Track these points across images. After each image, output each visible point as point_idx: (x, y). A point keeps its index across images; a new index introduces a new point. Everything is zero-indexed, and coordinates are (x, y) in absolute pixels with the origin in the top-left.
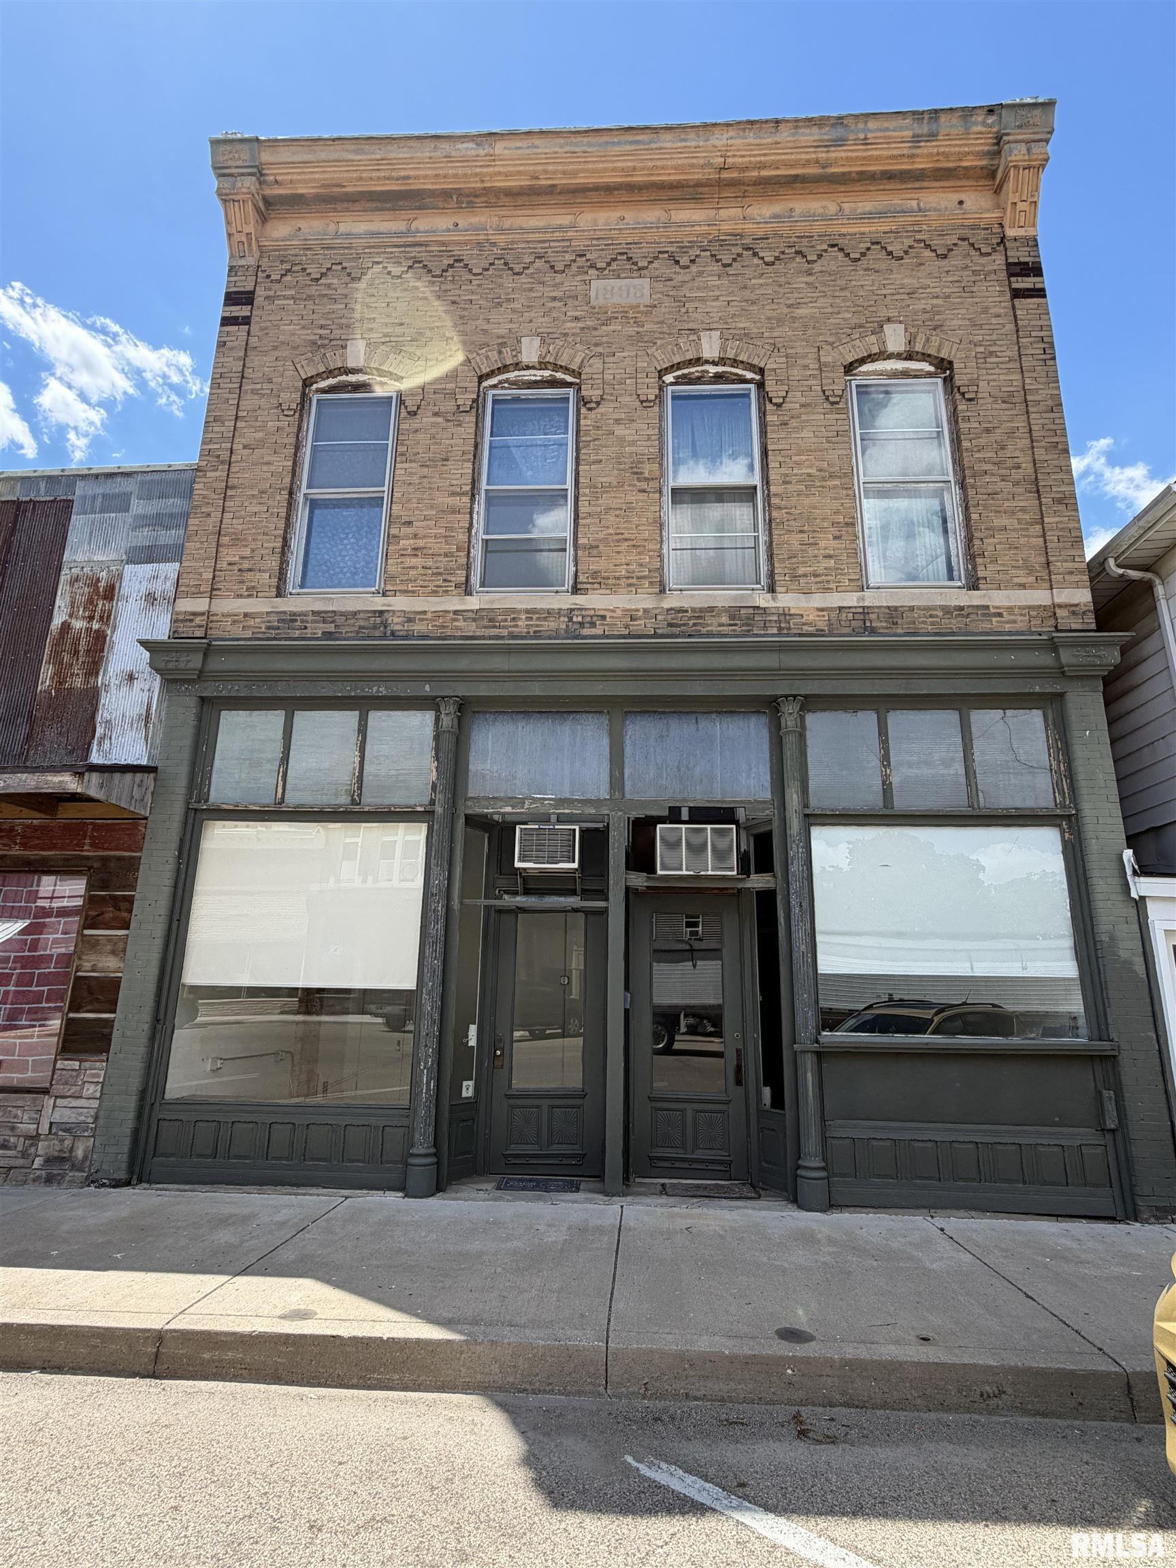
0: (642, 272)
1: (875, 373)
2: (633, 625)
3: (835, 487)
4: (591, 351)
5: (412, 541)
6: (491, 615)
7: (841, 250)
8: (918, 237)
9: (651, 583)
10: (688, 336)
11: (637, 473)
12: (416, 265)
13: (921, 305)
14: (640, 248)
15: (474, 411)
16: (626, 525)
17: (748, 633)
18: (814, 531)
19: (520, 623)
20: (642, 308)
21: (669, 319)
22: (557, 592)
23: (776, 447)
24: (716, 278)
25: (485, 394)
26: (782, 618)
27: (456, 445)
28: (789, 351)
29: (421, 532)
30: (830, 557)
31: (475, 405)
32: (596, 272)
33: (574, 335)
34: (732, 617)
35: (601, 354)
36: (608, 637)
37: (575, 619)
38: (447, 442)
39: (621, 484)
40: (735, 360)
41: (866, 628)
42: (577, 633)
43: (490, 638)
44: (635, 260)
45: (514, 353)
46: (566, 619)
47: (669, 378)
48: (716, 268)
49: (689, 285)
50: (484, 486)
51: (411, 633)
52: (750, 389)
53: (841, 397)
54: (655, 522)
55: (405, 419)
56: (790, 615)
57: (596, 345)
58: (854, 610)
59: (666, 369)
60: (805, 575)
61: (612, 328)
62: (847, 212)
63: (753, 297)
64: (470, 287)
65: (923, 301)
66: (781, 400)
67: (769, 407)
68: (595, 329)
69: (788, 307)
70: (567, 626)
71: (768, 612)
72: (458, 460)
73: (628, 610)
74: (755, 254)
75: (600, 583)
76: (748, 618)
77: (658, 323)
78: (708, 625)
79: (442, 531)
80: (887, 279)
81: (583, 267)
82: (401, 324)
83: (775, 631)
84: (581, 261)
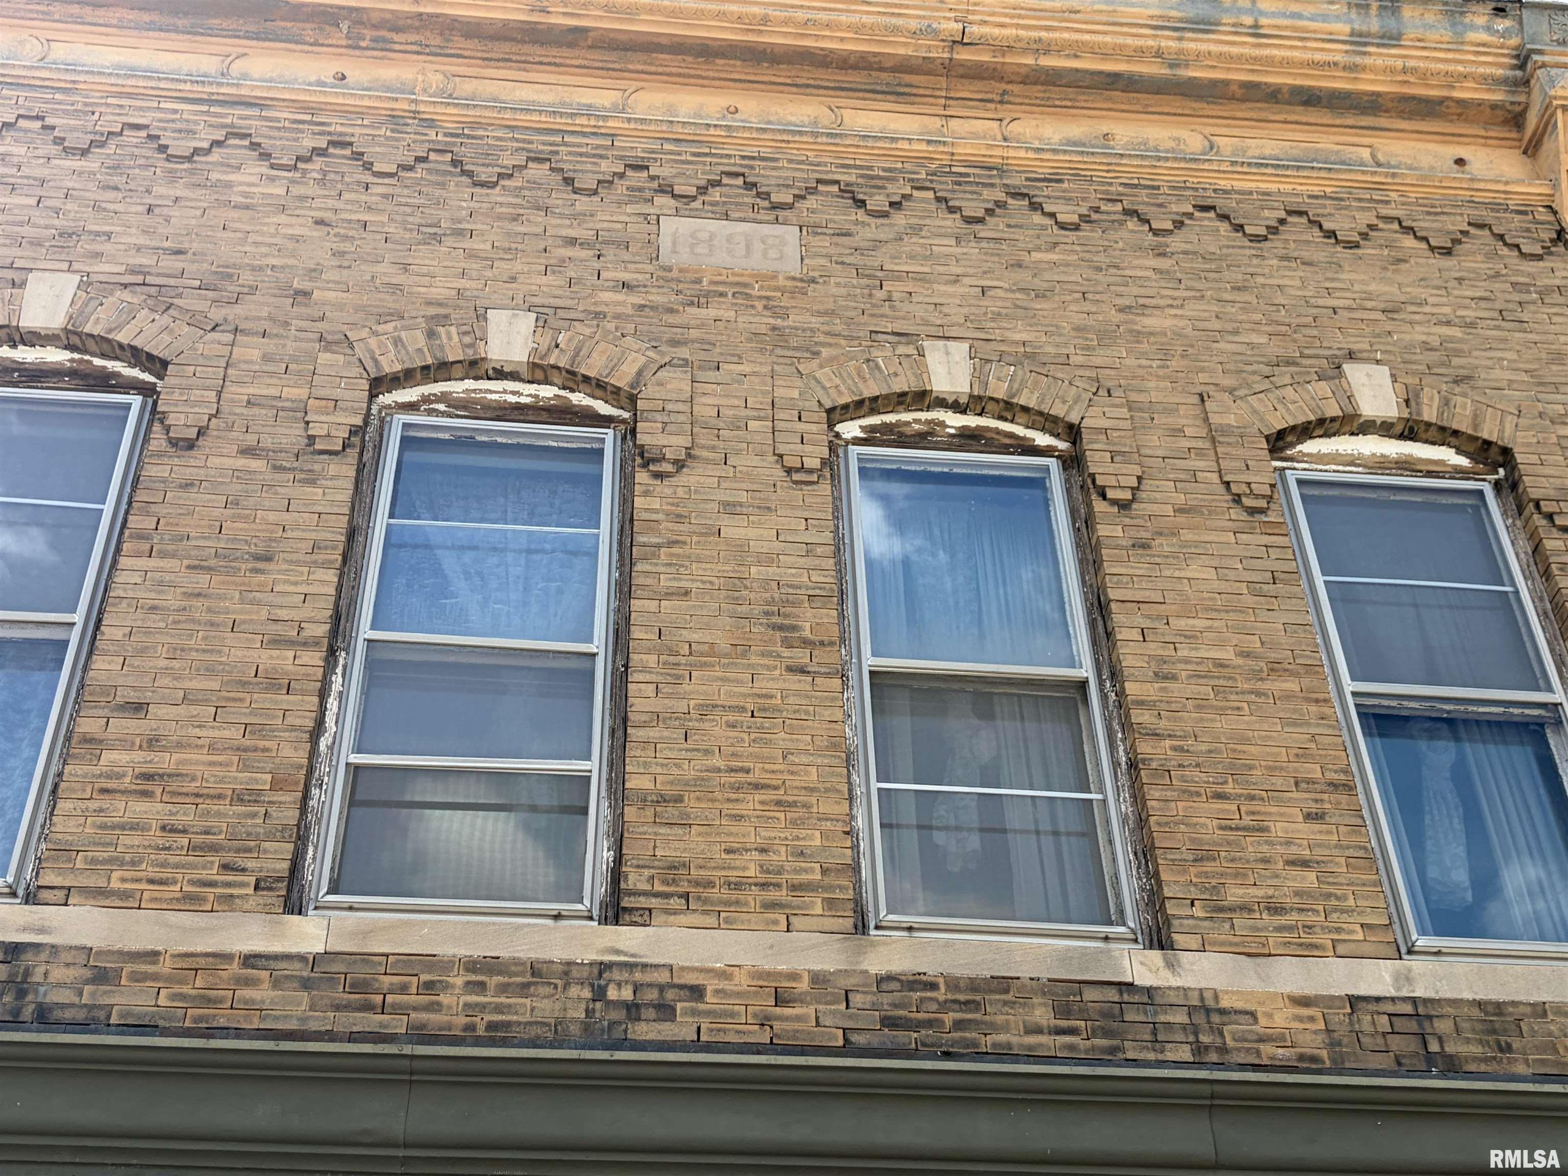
0: (782, 214)
1: (1334, 458)
2: (780, 1018)
3: (1288, 696)
4: (663, 354)
5: (138, 756)
6: (361, 972)
7: (1225, 217)
8: (1385, 211)
9: (830, 903)
10: (894, 346)
11: (781, 628)
12: (232, 142)
13: (1418, 335)
14: (774, 168)
15: (353, 453)
16: (754, 750)
17: (1111, 1056)
18: (1252, 798)
19: (444, 999)
20: (781, 282)
21: (847, 308)
22: (558, 917)
23: (1128, 595)
24: (953, 242)
25: (382, 420)
26: (1199, 1019)
27: (297, 527)
28: (1134, 396)
29: (173, 732)
30: (1304, 864)
31: (356, 440)
32: (673, 203)
33: (617, 316)
34: (1063, 1010)
35: (686, 363)
36: (709, 1047)
37: (612, 994)
38: (272, 517)
39: (741, 649)
40: (1008, 405)
41: (1430, 1058)
42: (618, 1034)
43: (352, 1037)
44: (764, 189)
45: (467, 340)
46: (587, 993)
47: (850, 429)
48: (948, 223)
49: (891, 248)
50: (365, 631)
51: (102, 1015)
52: (1047, 469)
53: (1270, 499)
54: (834, 746)
55: (160, 454)
56: (1222, 1012)
57: (674, 343)
58: (1390, 1008)
59: (845, 407)
60: (1245, 908)
61: (712, 312)
62: (1227, 151)
63: (1037, 283)
64: (364, 198)
65: (1418, 328)
66: (1128, 495)
67: (1099, 506)
68: (671, 311)
69: (1121, 310)
70: (589, 1012)
71: (1158, 1000)
72: (298, 563)
73: (769, 975)
74: (1035, 207)
75: (686, 896)
76: (1107, 1015)
77: (826, 313)
78: (995, 1028)
79: (234, 733)
80: (1332, 280)
81: (640, 190)
82: (179, 252)
83: (1185, 1054)
84: (637, 178)
